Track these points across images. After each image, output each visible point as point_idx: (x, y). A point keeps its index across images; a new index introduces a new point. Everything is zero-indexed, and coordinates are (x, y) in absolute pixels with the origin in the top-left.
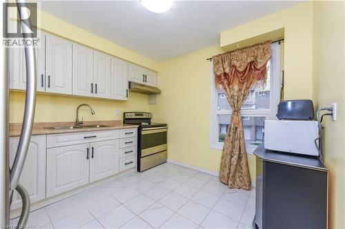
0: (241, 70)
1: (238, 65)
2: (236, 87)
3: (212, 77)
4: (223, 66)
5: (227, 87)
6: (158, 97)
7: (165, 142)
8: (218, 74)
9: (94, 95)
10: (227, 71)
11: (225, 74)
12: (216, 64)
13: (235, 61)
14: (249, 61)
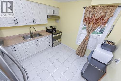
0: (96, 18)
1: (96, 15)
2: (91, 25)
3: (83, 18)
4: (89, 14)
5: (88, 24)
6: (59, 21)
7: (61, 38)
8: (86, 17)
9: (35, 24)
10: (90, 17)
11: (89, 18)
12: (86, 11)
13: (95, 13)
14: (102, 15)
